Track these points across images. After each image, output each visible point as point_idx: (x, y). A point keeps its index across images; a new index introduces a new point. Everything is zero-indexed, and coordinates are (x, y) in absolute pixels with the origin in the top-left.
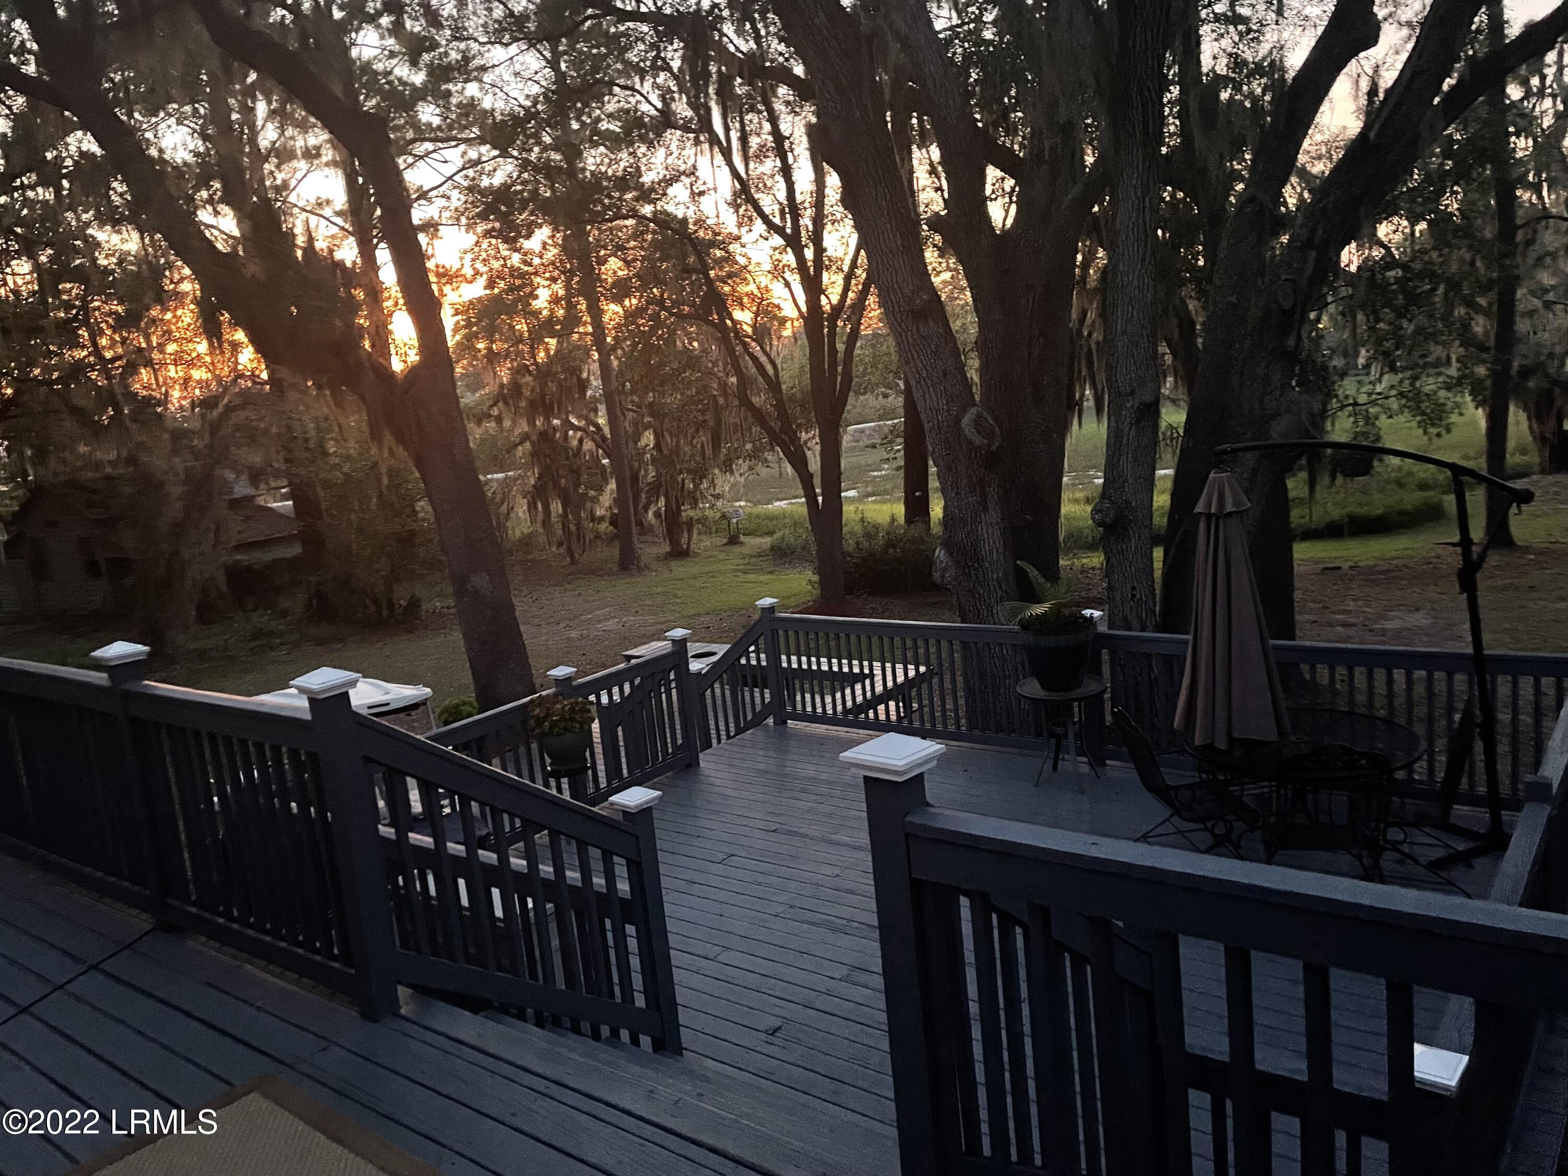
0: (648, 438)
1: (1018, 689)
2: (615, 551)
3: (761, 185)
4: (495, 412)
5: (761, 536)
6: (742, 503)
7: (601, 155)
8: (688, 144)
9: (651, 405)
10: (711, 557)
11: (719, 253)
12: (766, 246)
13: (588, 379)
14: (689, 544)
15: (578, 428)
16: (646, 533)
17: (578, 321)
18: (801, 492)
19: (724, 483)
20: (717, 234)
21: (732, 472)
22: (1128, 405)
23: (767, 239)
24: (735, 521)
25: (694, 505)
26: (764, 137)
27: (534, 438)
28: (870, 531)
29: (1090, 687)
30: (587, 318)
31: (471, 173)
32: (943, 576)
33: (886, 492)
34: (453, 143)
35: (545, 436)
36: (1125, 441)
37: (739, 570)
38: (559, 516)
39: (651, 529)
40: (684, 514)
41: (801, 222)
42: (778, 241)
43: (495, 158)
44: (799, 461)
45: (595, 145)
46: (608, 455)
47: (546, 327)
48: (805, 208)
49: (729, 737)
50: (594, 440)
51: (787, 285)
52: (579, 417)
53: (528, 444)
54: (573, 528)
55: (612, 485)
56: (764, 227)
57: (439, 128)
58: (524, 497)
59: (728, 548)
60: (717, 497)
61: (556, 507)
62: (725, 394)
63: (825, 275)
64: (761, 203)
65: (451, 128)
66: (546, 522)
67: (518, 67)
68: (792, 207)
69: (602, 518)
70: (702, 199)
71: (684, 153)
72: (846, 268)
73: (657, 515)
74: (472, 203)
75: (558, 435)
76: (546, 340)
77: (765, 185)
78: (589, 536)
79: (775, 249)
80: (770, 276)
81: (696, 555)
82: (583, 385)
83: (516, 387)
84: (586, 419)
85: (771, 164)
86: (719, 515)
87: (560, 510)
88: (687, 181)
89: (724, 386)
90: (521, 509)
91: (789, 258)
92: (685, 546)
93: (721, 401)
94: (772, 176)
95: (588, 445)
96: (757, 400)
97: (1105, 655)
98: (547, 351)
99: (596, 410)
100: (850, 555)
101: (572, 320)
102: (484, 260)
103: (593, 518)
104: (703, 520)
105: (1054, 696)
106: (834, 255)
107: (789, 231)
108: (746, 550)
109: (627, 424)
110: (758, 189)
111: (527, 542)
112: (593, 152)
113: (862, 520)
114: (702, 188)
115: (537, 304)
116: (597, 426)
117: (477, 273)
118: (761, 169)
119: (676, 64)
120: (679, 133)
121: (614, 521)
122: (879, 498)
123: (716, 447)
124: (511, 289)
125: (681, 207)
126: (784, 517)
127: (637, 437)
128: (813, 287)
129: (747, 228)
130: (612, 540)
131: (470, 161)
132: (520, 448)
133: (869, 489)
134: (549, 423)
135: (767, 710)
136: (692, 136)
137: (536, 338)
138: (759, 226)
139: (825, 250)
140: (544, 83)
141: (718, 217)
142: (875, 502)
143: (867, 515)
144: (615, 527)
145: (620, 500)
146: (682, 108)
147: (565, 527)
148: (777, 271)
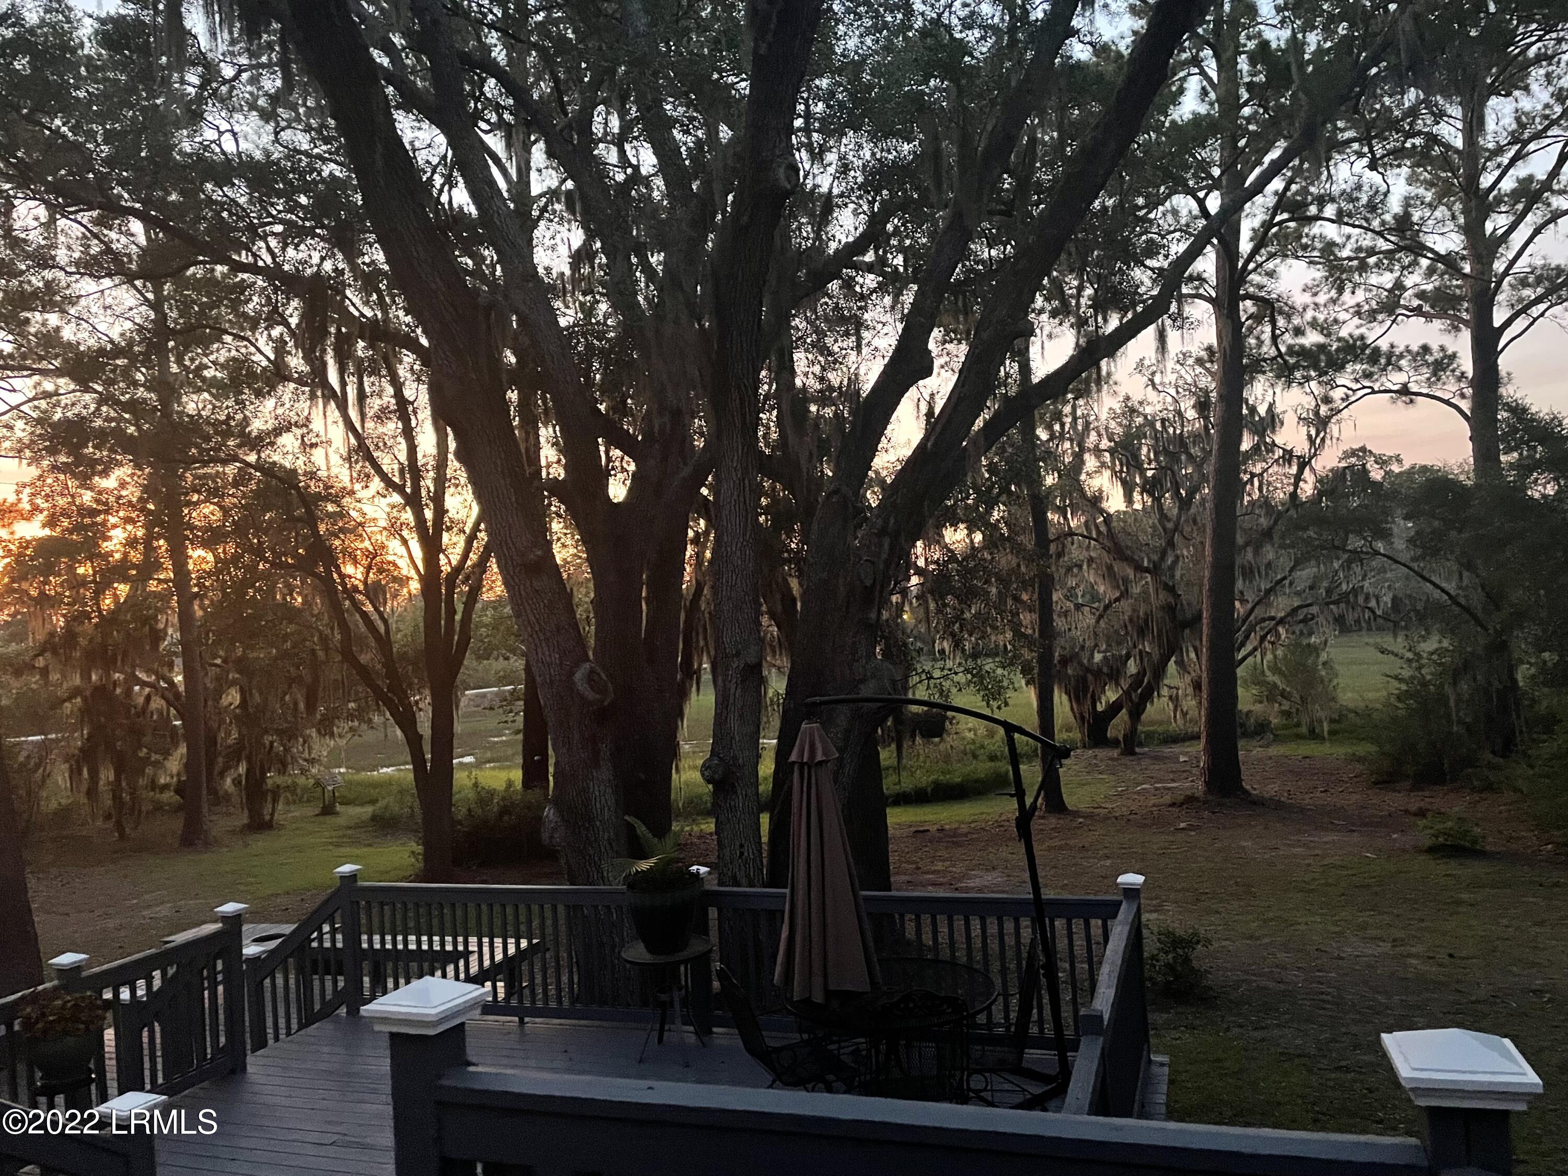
0: (233, 697)
1: (623, 954)
2: (177, 824)
3: (381, 444)
4: (40, 662)
5: (362, 804)
6: (342, 770)
7: (205, 401)
8: (302, 398)
9: (240, 660)
10: (297, 829)
11: (331, 508)
12: (384, 502)
13: (165, 630)
14: (272, 815)
15: (144, 684)
16: (218, 804)
17: (159, 566)
18: (409, 758)
19: (322, 747)
20: (327, 487)
21: (332, 735)
22: (734, 666)
23: (385, 496)
24: (330, 788)
25: (283, 770)
26: (386, 399)
27: (88, 693)
28: (484, 796)
29: (696, 947)
30: (168, 564)
31: (43, 404)
32: (552, 837)
33: (507, 759)
34: (25, 373)
35: (102, 692)
36: (731, 701)
37: (331, 843)
38: (109, 783)
39: (227, 797)
40: (269, 782)
41: (422, 483)
42: (396, 498)
43: (74, 391)
44: (407, 721)
45: (199, 390)
46: (181, 716)
47: (119, 571)
48: (428, 471)
49: (288, 1034)
50: (163, 697)
51: (405, 542)
52: (148, 671)
53: (79, 700)
54: (126, 797)
55: (183, 749)
56: (382, 484)
57: (11, 356)
58: (66, 761)
59: (321, 818)
60: (312, 761)
61: (107, 775)
62: (327, 650)
63: (445, 537)
64: (380, 461)
65: (24, 357)
66: (92, 792)
67: (109, 301)
68: (413, 468)
69: (165, 787)
70: (314, 451)
71: (296, 405)
72: (468, 531)
73: (237, 782)
74: (40, 435)
75: (118, 691)
76: (116, 585)
77: (385, 444)
78: (146, 807)
79: (393, 507)
80: (385, 533)
81: (281, 827)
82: (157, 636)
83: (70, 635)
84: (156, 673)
85: (393, 426)
86: (312, 781)
87: (112, 777)
88: (299, 432)
89: (324, 640)
90: (61, 776)
91: (408, 516)
92: (267, 818)
93: (321, 654)
94: (395, 437)
95: (157, 703)
96: (364, 658)
97: (713, 913)
98: (116, 597)
99: (171, 665)
100: (460, 823)
101: (149, 567)
102: (47, 495)
103: (154, 785)
104: (292, 789)
105: (661, 959)
106: (456, 517)
107: (408, 490)
108: (341, 821)
109: (207, 681)
110: (377, 447)
111: (64, 815)
112: (195, 397)
113: (476, 785)
114: (314, 441)
115: (107, 546)
116: (171, 683)
117: (36, 509)
118: (381, 429)
119: (294, 321)
120: (292, 385)
121: (180, 790)
122: (497, 764)
123: (311, 707)
124: (78, 528)
125: (290, 457)
126: (391, 784)
127: (218, 694)
128: (432, 546)
129: (363, 484)
130: (176, 811)
131: (44, 392)
132: (67, 704)
133: (489, 755)
134: (108, 676)
135: (340, 997)
136: (307, 389)
137: (103, 584)
138: (377, 484)
139: (447, 511)
140: (138, 320)
141: (328, 469)
142: (493, 768)
143: (480, 780)
144: (182, 797)
145: (190, 765)
146: (296, 362)
147: (117, 797)
148: (394, 529)
